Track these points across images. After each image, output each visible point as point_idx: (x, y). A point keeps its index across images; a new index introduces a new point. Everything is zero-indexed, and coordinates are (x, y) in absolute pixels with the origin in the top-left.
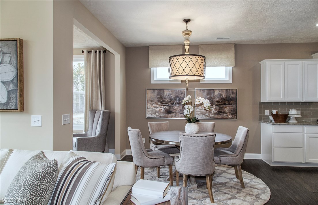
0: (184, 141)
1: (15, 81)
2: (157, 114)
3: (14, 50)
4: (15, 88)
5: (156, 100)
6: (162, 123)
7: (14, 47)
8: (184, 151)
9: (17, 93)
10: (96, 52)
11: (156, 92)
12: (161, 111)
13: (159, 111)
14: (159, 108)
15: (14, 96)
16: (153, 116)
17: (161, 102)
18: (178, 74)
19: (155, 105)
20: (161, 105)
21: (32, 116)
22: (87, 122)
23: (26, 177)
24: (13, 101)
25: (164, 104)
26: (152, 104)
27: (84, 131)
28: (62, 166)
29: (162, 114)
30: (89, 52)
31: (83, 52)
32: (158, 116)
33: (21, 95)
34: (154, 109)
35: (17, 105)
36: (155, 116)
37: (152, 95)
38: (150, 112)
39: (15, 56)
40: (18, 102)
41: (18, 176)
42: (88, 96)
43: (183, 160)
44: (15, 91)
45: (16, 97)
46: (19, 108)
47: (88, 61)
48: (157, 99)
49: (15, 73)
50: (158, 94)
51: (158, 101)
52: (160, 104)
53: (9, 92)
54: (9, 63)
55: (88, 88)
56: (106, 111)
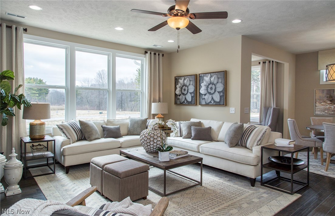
0: (327, 128)
1: (223, 91)
2: (326, 112)
3: (223, 76)
4: (223, 94)
5: (325, 99)
6: (326, 119)
7: (223, 75)
8: (327, 136)
9: (224, 97)
10: (270, 62)
11: (325, 92)
12: (331, 109)
13: (328, 109)
14: (328, 106)
15: (223, 98)
16: (321, 114)
17: (330, 101)
18: (332, 79)
19: (324, 104)
20: (330, 104)
21: (231, 108)
22: (262, 116)
23: (233, 128)
24: (222, 100)
25: (333, 102)
26: (321, 103)
27: (259, 122)
28: (245, 128)
29: (331, 112)
30: (264, 63)
31: (260, 63)
32: (327, 113)
33: (226, 98)
34: (322, 107)
35: (224, 102)
36: (324, 113)
37: (321, 95)
38: (319, 110)
39: (223, 79)
40: (225, 101)
41: (230, 128)
42: (263, 96)
43: (327, 142)
44: (223, 96)
45: (224, 99)
46: (225, 104)
47: (263, 70)
48: (327, 98)
49: (223, 87)
50: (327, 94)
51: (327, 100)
52: (329, 102)
53: (220, 96)
54: (221, 83)
55: (263, 90)
56: (277, 108)
